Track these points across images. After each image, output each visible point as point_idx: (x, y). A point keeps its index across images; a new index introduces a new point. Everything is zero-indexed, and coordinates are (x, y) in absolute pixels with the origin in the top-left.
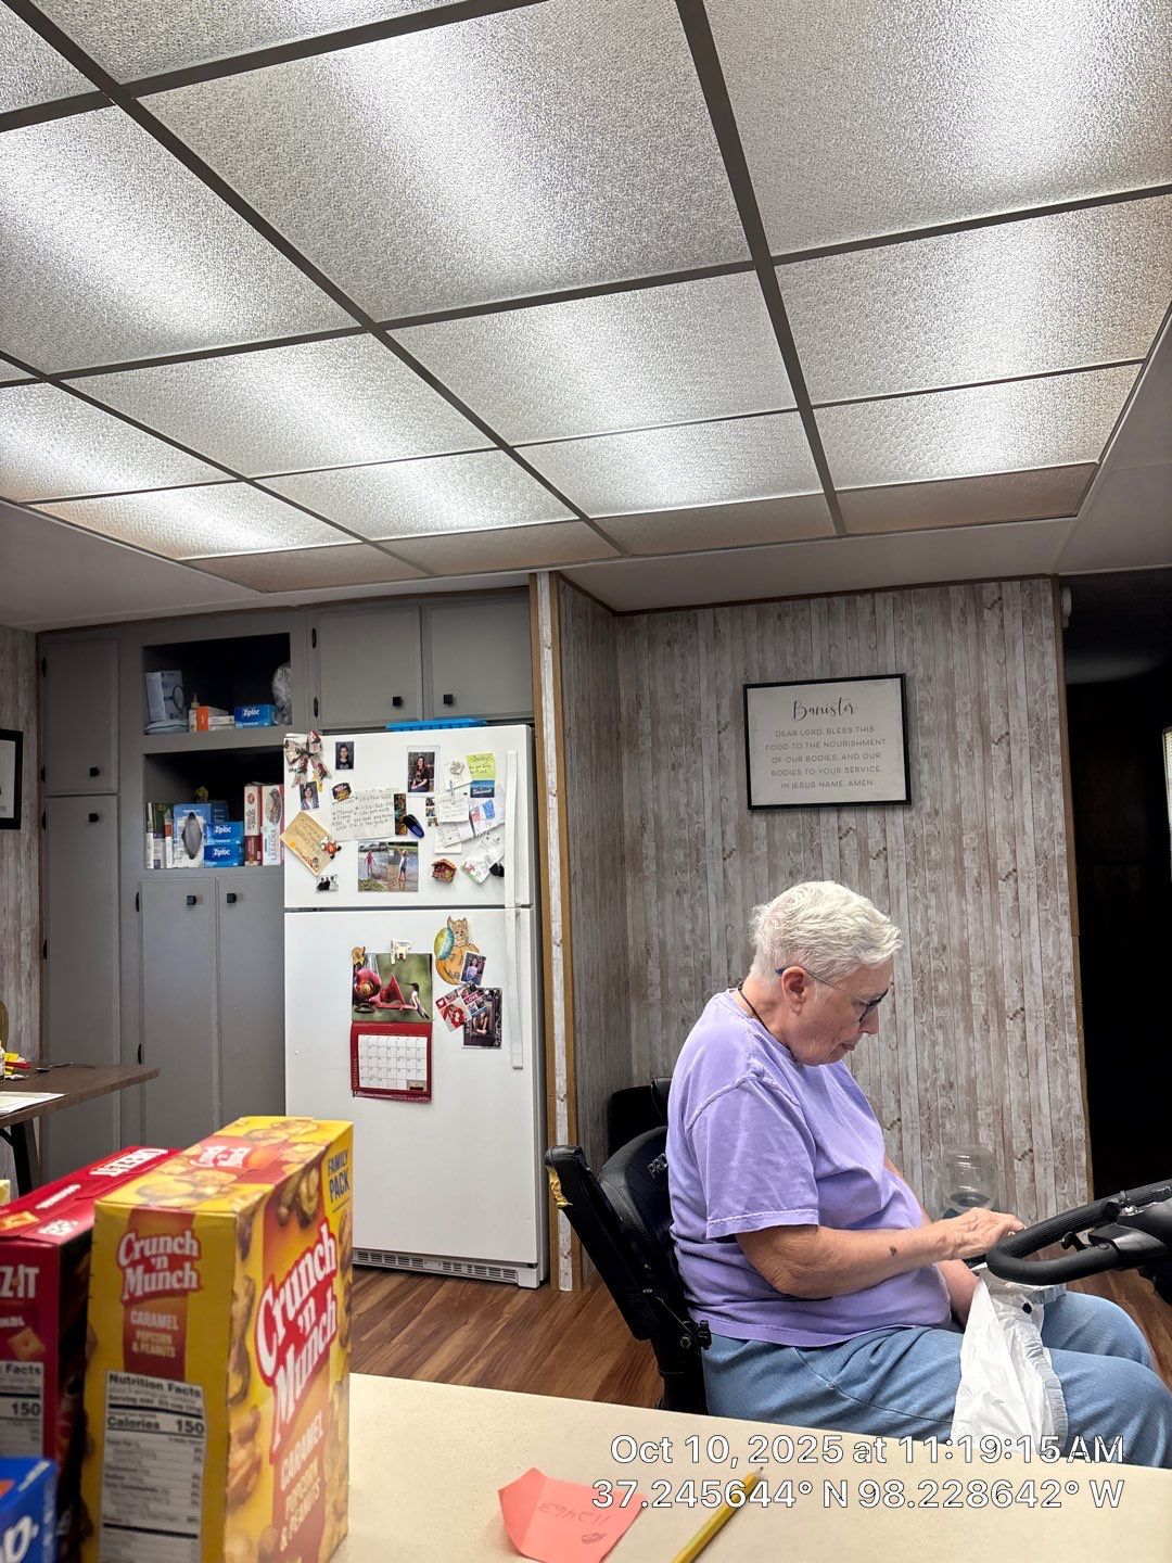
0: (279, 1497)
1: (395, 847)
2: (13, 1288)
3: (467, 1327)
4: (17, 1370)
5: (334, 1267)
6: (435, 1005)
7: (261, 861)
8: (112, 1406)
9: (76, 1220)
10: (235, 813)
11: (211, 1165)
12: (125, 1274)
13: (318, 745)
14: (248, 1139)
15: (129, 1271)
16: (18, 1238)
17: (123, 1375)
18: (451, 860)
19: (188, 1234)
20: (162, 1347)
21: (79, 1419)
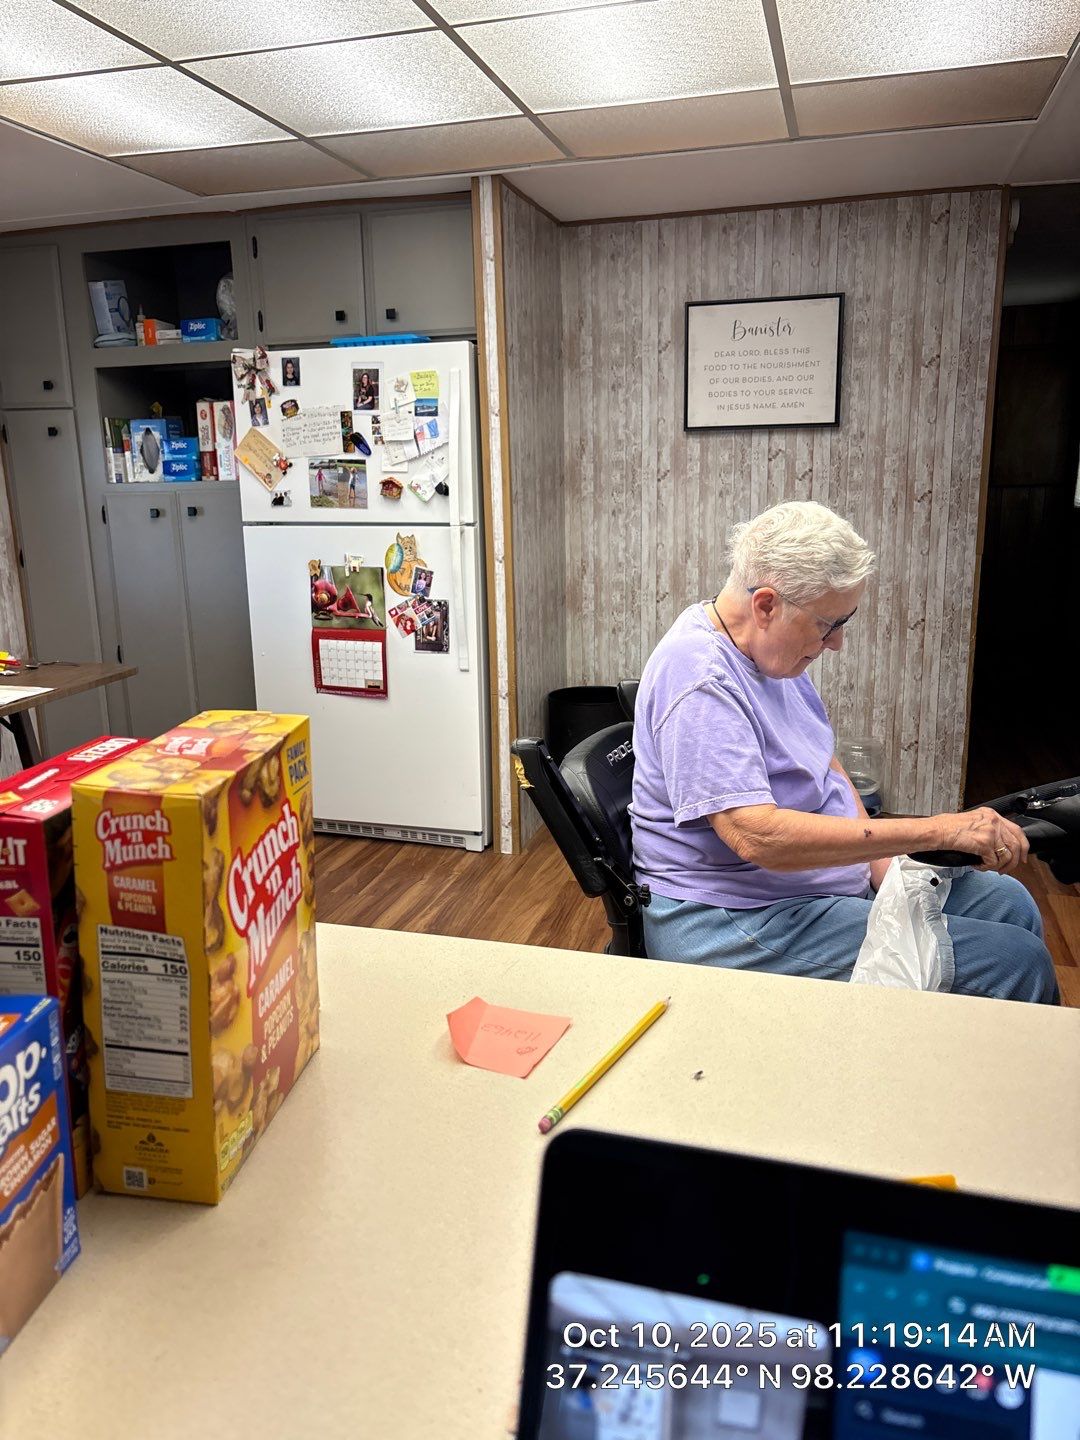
0: (258, 1023)
1: (344, 464)
2: (5, 856)
3: (423, 881)
5: (296, 840)
7: (217, 476)
9: (55, 800)
10: (189, 430)
11: (176, 753)
12: (104, 846)
13: (265, 360)
14: (210, 731)
15: (108, 844)
17: (112, 928)
18: (398, 479)
19: (158, 813)
20: (143, 906)
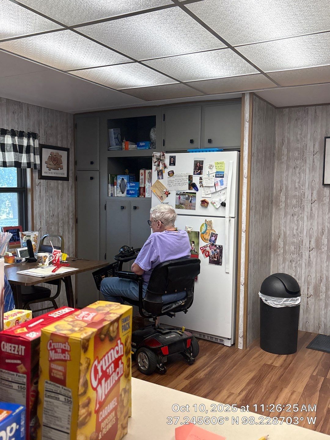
0: (98, 424)
1: (188, 194)
2: (18, 351)
3: (206, 356)
4: (19, 376)
5: (122, 353)
6: (200, 249)
7: (145, 196)
8: (46, 390)
9: (37, 332)
10: (137, 179)
11: (81, 319)
12: (49, 353)
13: (164, 156)
14: (97, 310)
15: (50, 352)
16: (20, 337)
17: (49, 382)
18: (207, 200)
19: (67, 343)
20: (59, 376)
21: (37, 393)
